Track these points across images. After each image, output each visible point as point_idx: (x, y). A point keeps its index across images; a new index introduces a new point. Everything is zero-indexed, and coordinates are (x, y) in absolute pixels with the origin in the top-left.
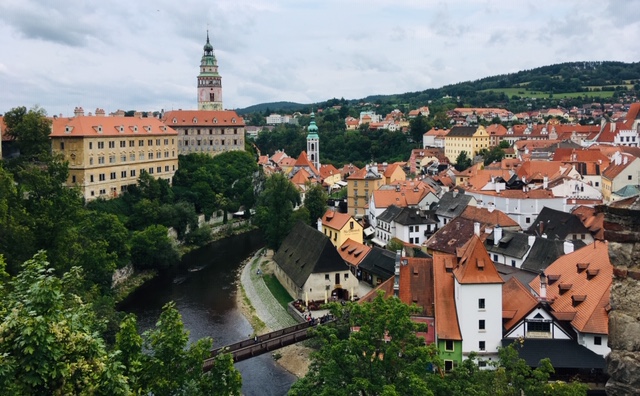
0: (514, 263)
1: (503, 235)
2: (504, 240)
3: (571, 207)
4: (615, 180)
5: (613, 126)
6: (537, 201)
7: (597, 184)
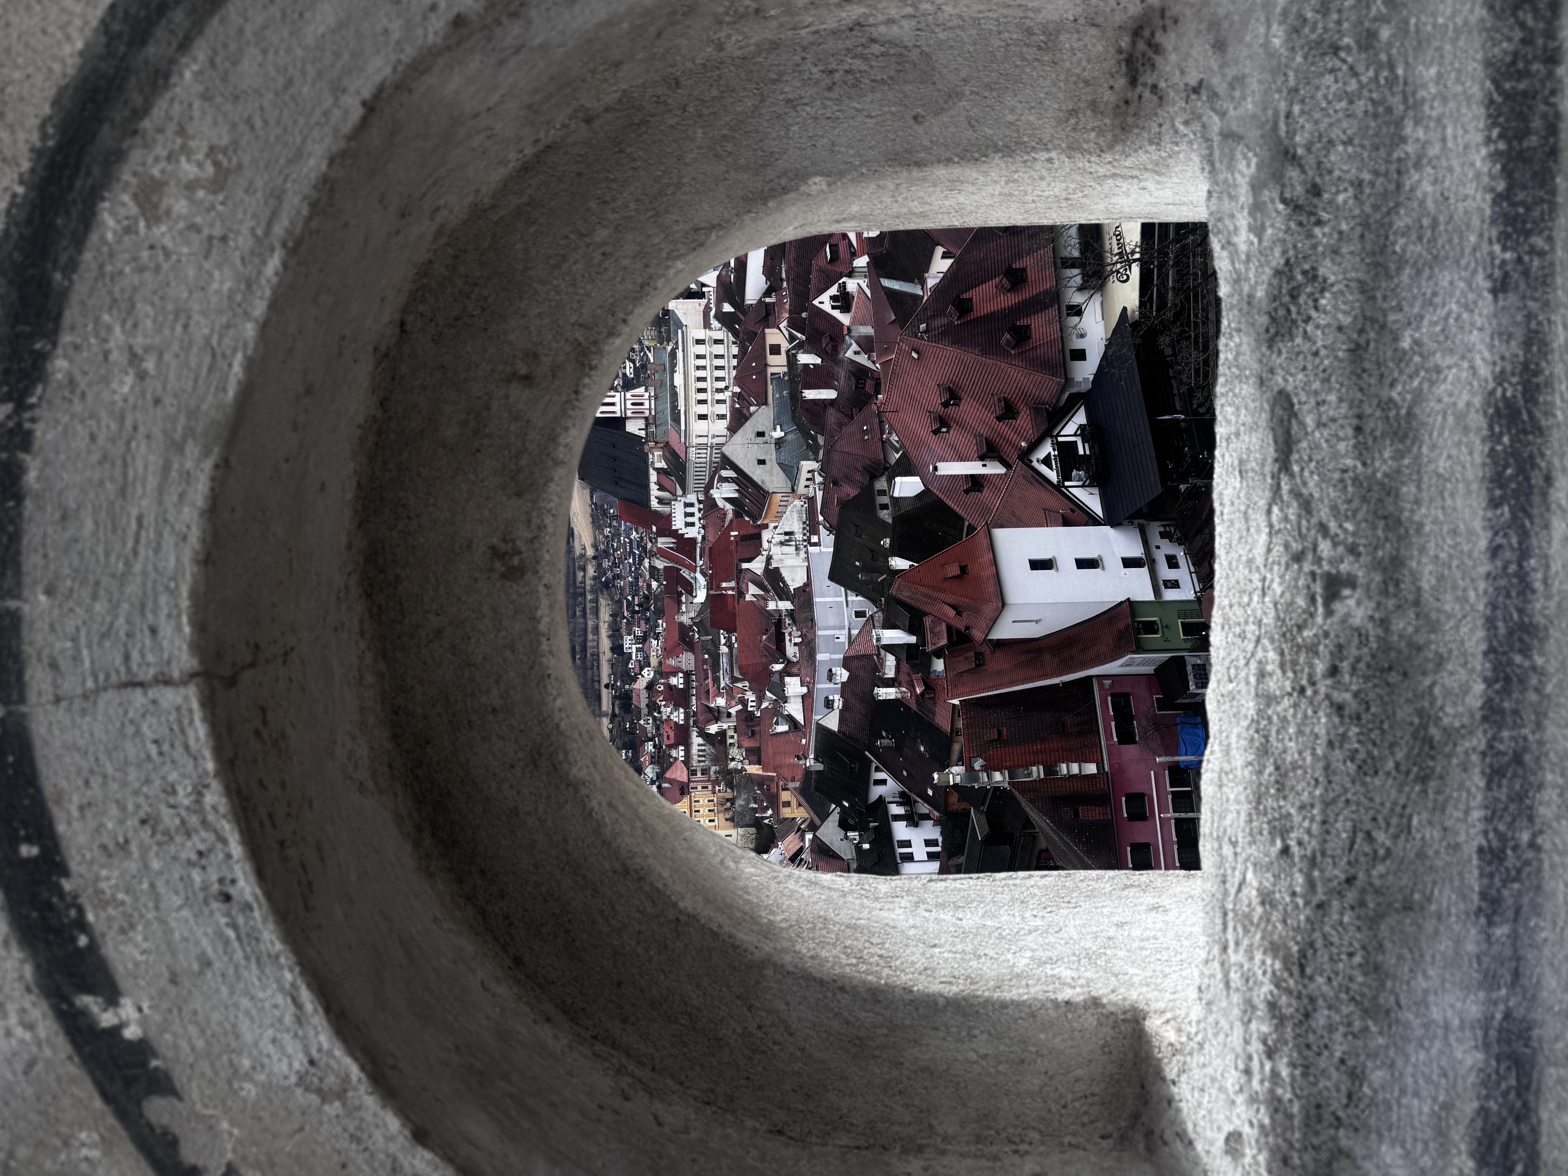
1: (893, 627)
2: (904, 624)
3: (824, 537)
4: (768, 487)
5: (663, 542)
6: (817, 600)
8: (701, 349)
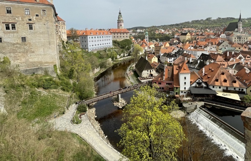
0: (194, 67)
1: (192, 60)
2: (192, 61)
3: (209, 53)
4: (220, 46)
5: (220, 33)
6: (200, 52)
7: (215, 47)
8: (246, 38)
